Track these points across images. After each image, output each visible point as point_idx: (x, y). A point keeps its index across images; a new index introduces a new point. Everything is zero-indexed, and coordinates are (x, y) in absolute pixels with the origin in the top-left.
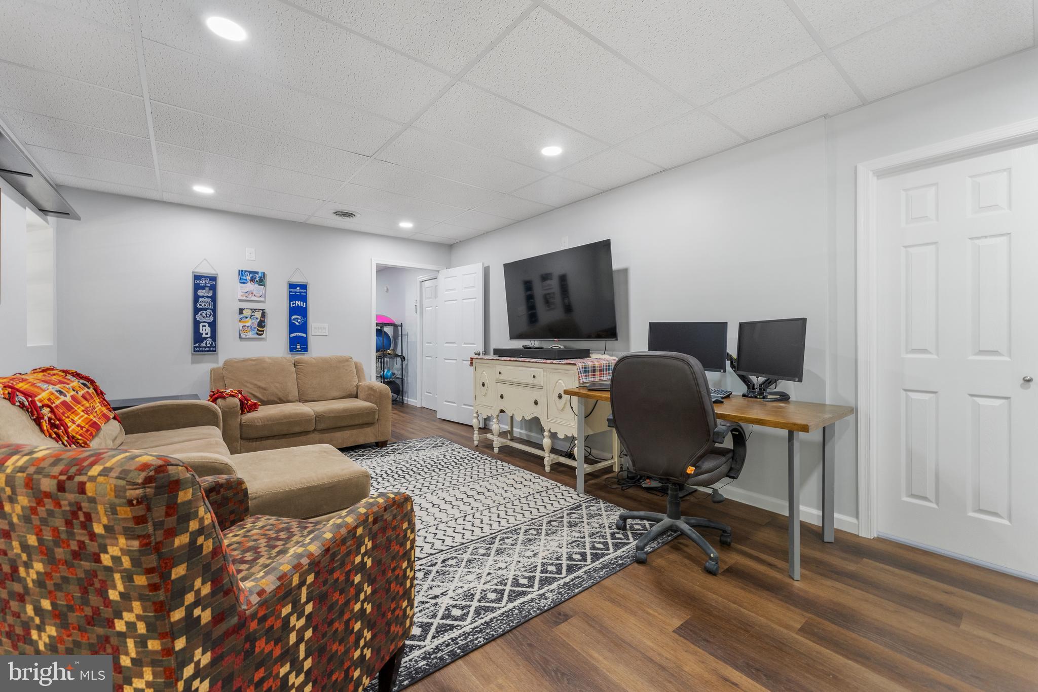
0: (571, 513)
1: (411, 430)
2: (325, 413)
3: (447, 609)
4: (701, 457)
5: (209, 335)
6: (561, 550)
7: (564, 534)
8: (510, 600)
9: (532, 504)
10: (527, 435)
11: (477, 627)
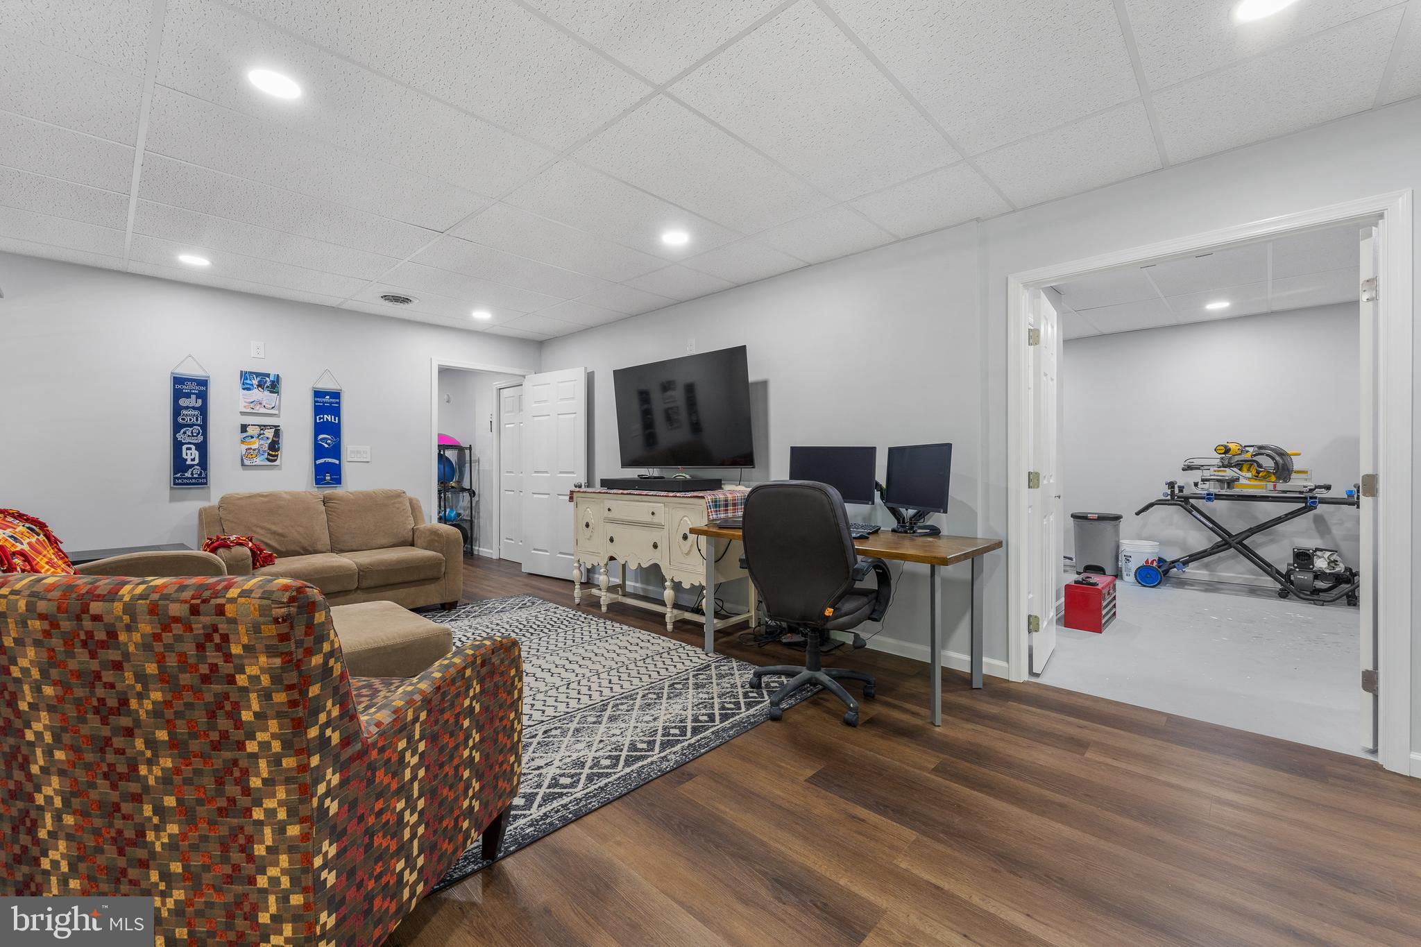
0: (697, 675)
1: (488, 588)
2: (371, 564)
3: (554, 778)
4: (841, 598)
5: (197, 461)
6: (685, 712)
7: (690, 696)
8: (627, 764)
9: (651, 667)
10: (644, 590)
11: (590, 793)
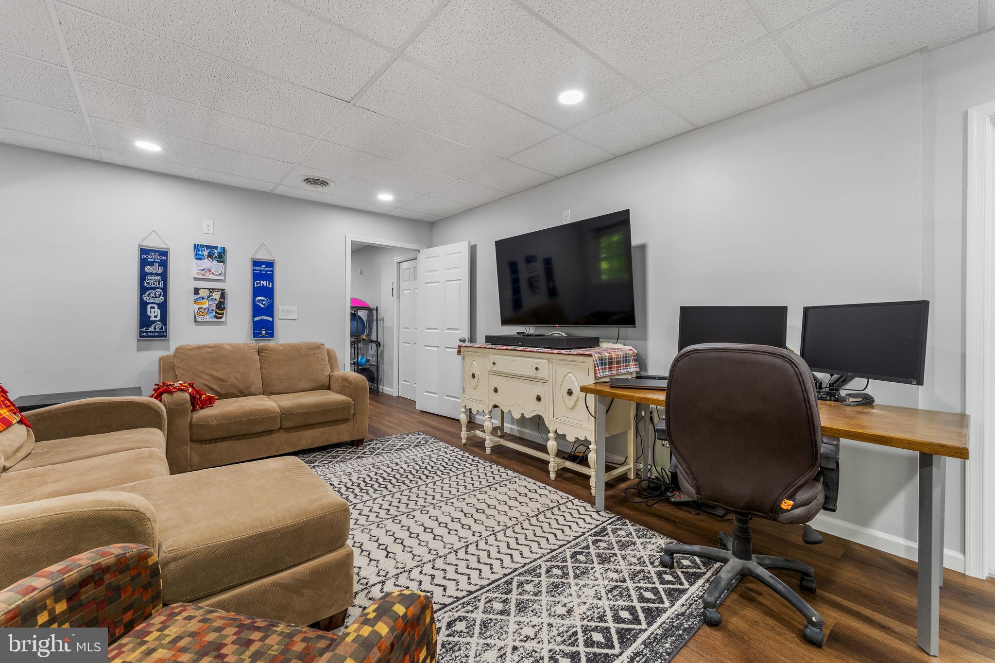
0: (597, 542)
1: (389, 424)
2: (292, 408)
5: (159, 318)
6: (601, 603)
7: (598, 575)
